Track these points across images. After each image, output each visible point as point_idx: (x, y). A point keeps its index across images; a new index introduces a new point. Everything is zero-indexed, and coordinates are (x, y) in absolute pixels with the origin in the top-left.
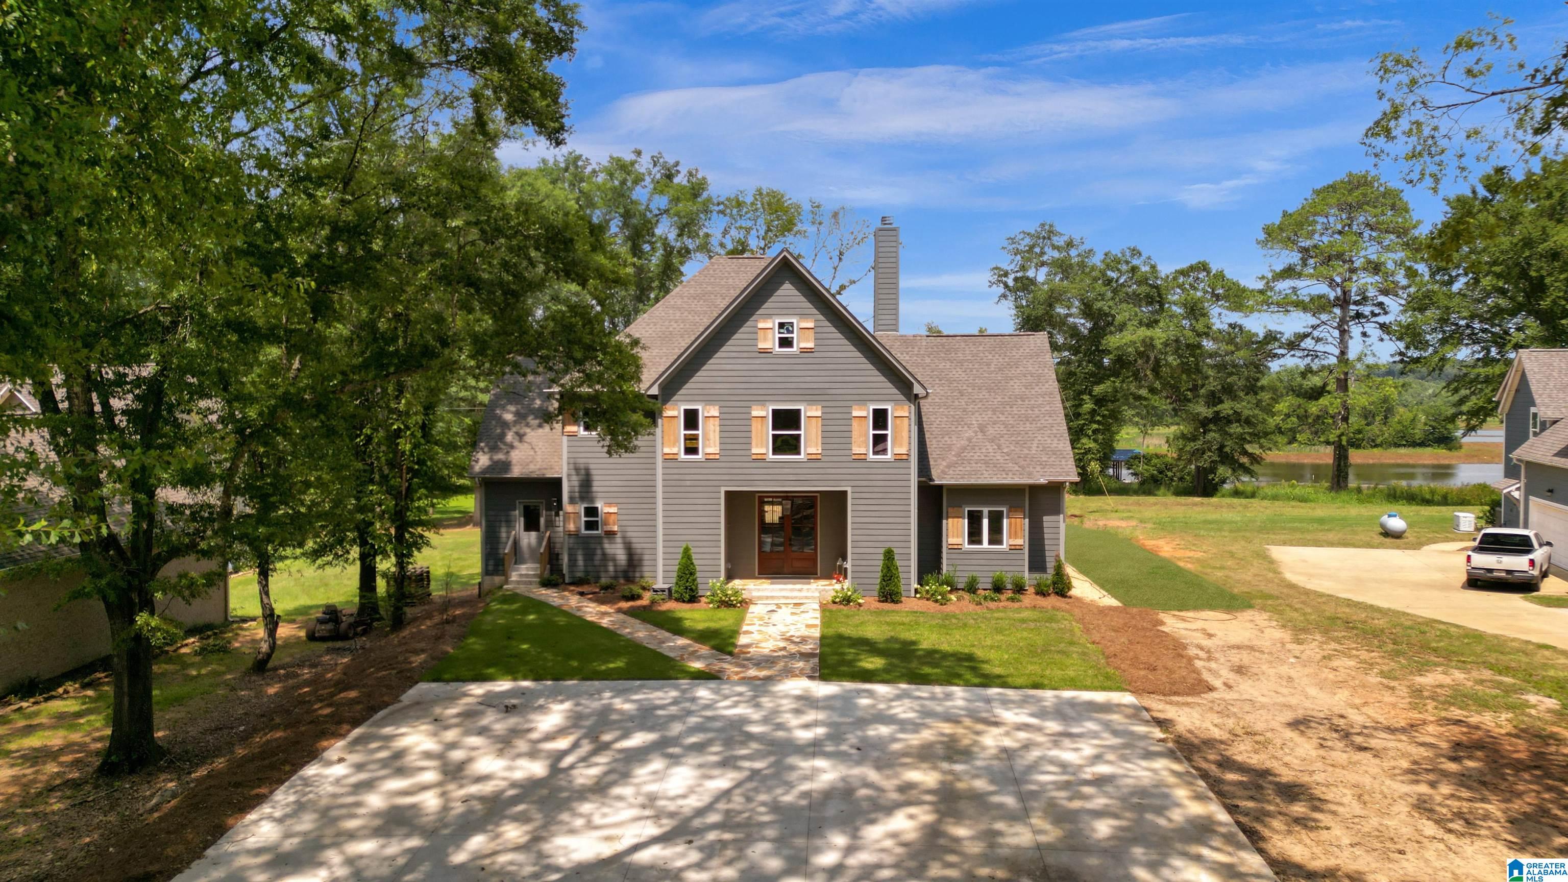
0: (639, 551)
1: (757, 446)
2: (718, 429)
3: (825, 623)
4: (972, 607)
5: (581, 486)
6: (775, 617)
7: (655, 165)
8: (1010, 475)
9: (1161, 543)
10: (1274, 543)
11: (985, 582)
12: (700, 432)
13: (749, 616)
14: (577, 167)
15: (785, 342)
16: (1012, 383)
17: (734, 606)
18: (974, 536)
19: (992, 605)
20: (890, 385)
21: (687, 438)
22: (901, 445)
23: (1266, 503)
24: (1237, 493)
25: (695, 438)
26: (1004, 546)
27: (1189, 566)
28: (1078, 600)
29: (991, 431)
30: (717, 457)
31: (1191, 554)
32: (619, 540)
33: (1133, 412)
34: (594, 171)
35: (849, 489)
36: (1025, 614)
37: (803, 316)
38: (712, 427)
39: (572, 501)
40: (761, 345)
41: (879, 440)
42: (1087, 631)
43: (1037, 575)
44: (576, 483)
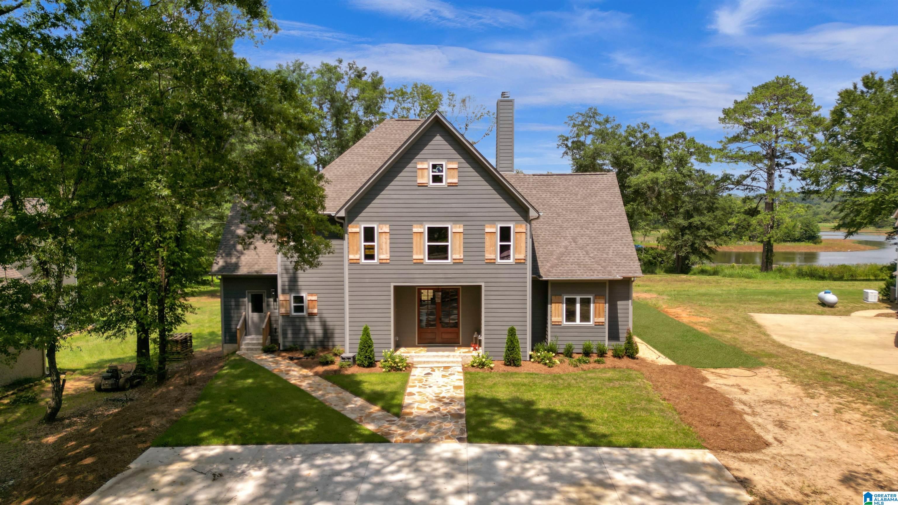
0: (331, 327)
1: (417, 254)
2: (388, 241)
3: (468, 385)
4: (571, 369)
5: (290, 281)
6: (431, 379)
7: (350, 70)
8: (596, 273)
9: (679, 311)
10: (754, 312)
11: (578, 348)
12: (375, 244)
13: (411, 378)
14: (300, 70)
15: (437, 179)
16: (593, 207)
17: (401, 370)
18: (570, 315)
19: (585, 366)
20: (512, 210)
21: (366, 248)
22: (520, 253)
23: (728, 280)
24: (703, 272)
25: (372, 248)
26: (591, 323)
27: (704, 329)
28: (643, 360)
29: (580, 241)
30: (388, 261)
31: (702, 320)
32: (317, 319)
33: (645, 224)
34: (312, 73)
35: (483, 284)
36: (610, 374)
37: (450, 159)
38: (384, 240)
39: (284, 292)
40: (420, 181)
41: (504, 249)
42: (656, 388)
43: (614, 343)
44: (286, 279)
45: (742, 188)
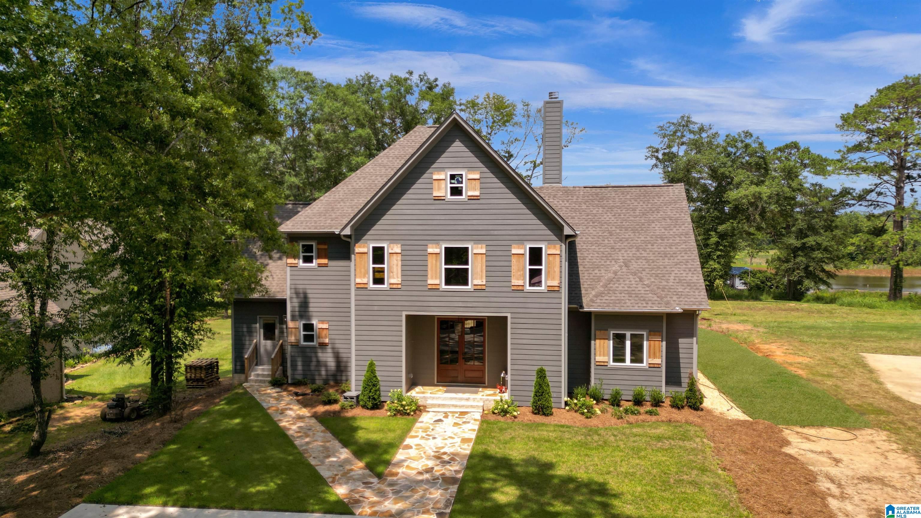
0: (345, 359)
1: (432, 278)
2: (400, 263)
3: (479, 440)
4: (614, 421)
5: (300, 307)
6: (439, 428)
7: (421, 81)
8: (650, 305)
9: (773, 347)
10: (867, 351)
11: (627, 394)
12: (385, 266)
13: (418, 425)
14: (370, 83)
15: (456, 191)
16: (653, 225)
17: (408, 414)
18: (619, 355)
19: (632, 418)
20: (544, 227)
21: (375, 271)
22: (553, 279)
23: (845, 309)
24: (818, 299)
25: (382, 271)
26: (645, 365)
27: (800, 372)
28: (709, 412)
29: (634, 266)
30: (399, 286)
31: (800, 360)
32: (329, 350)
33: (746, 244)
34: (381, 86)
35: (509, 316)
36: (662, 430)
37: (471, 169)
38: (395, 262)
39: (293, 318)
40: (436, 194)
41: (535, 274)
42: (718, 451)
43: (673, 390)
44: (297, 305)
45: (865, 203)
